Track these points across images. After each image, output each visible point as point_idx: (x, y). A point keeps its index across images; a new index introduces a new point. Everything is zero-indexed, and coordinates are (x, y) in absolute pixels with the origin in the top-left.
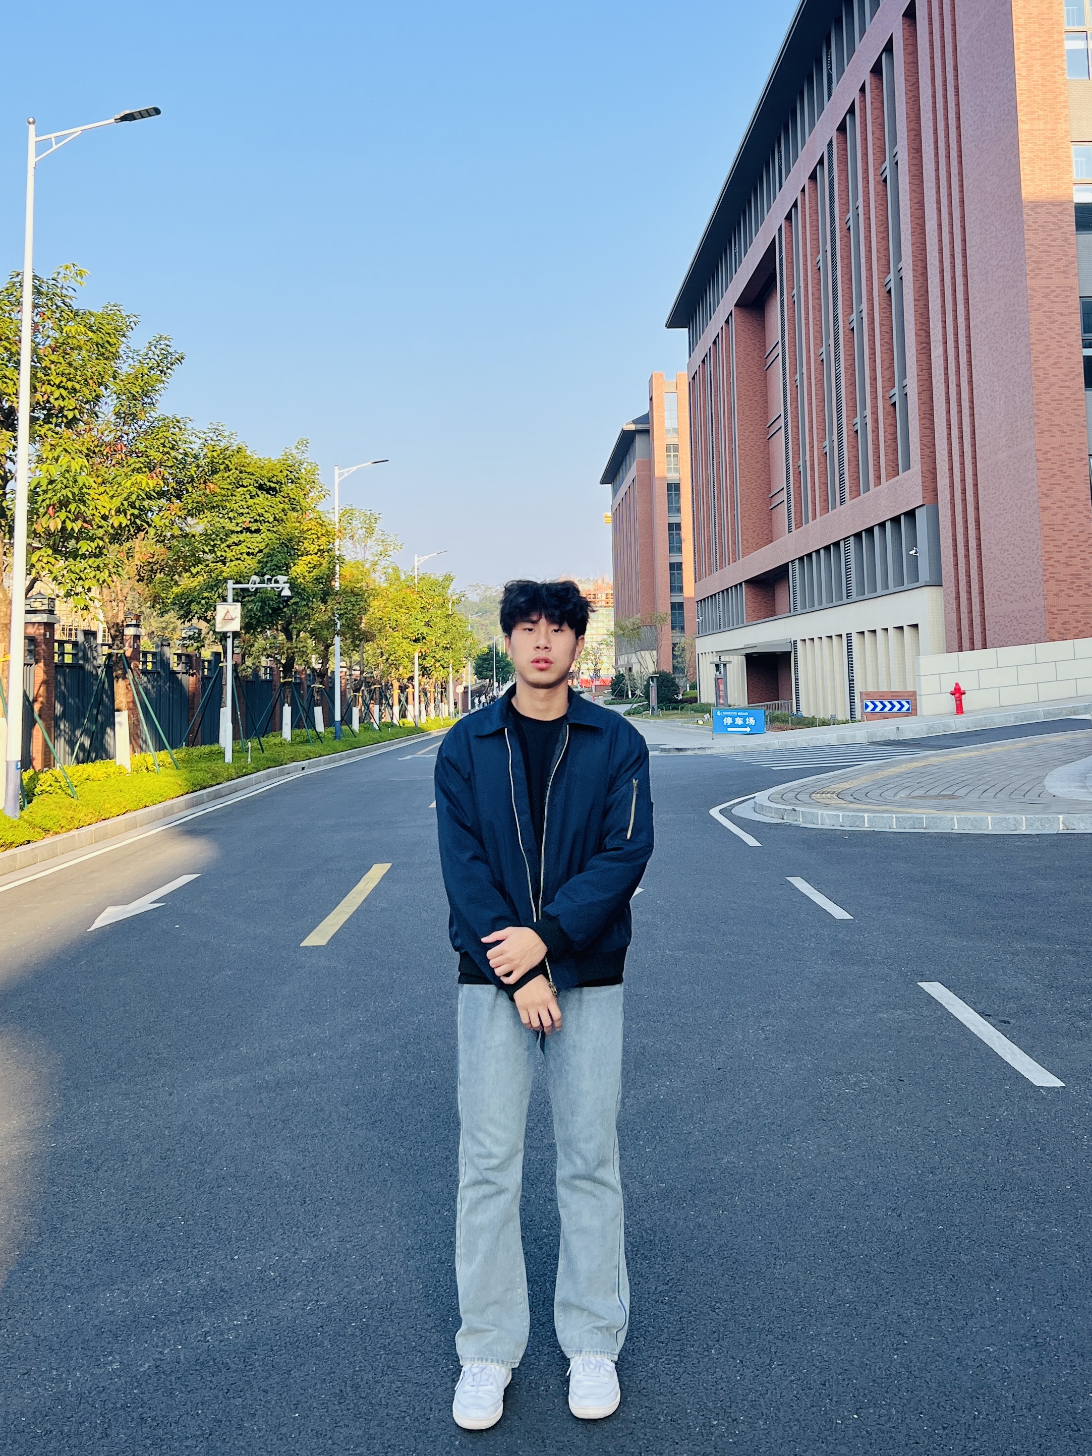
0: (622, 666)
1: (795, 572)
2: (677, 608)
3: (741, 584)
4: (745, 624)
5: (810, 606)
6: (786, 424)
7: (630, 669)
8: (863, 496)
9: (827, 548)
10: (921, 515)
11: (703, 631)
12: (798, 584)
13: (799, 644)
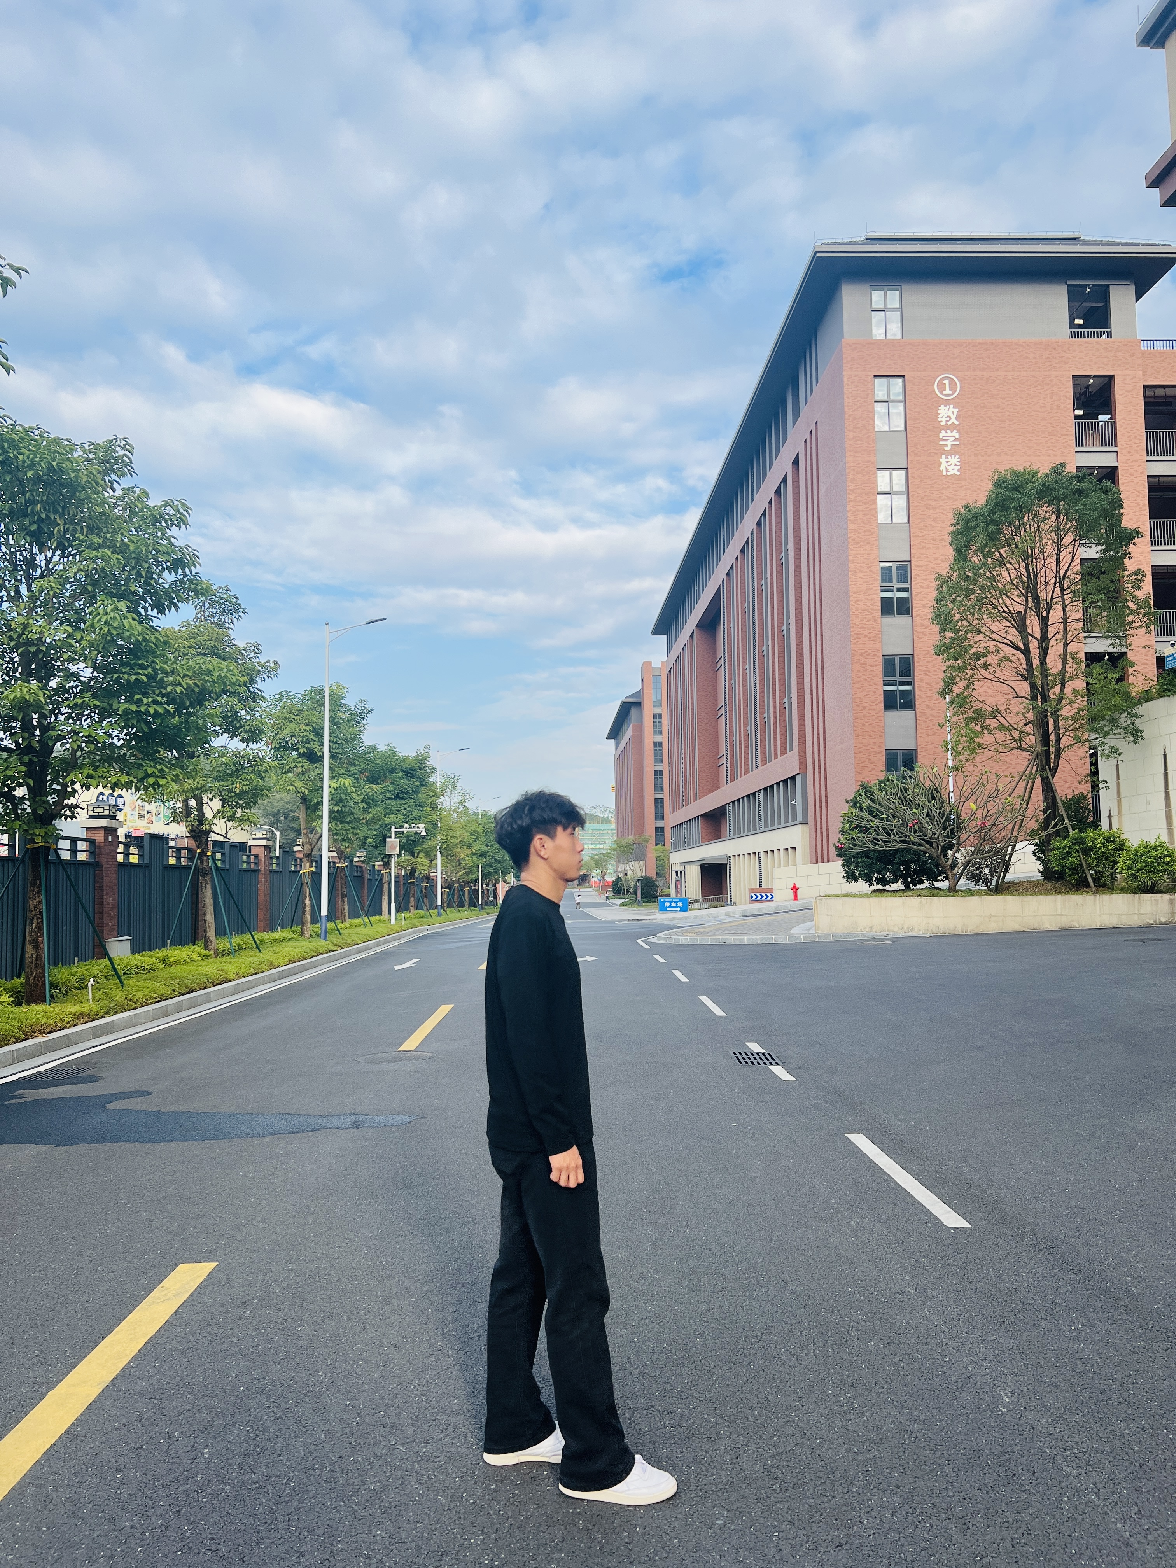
0: (620, 872)
1: (730, 810)
2: (660, 831)
3: (698, 817)
4: (700, 844)
5: (738, 834)
6: (726, 712)
7: (626, 874)
8: (768, 764)
9: (748, 796)
10: (798, 779)
11: (676, 847)
12: (731, 819)
13: (732, 858)
